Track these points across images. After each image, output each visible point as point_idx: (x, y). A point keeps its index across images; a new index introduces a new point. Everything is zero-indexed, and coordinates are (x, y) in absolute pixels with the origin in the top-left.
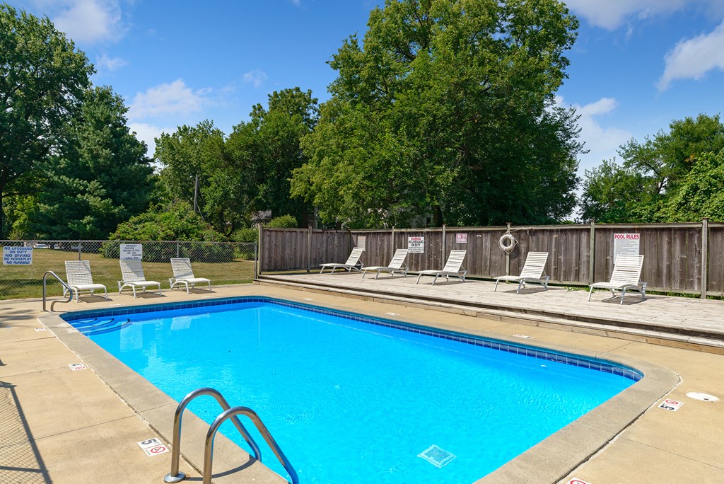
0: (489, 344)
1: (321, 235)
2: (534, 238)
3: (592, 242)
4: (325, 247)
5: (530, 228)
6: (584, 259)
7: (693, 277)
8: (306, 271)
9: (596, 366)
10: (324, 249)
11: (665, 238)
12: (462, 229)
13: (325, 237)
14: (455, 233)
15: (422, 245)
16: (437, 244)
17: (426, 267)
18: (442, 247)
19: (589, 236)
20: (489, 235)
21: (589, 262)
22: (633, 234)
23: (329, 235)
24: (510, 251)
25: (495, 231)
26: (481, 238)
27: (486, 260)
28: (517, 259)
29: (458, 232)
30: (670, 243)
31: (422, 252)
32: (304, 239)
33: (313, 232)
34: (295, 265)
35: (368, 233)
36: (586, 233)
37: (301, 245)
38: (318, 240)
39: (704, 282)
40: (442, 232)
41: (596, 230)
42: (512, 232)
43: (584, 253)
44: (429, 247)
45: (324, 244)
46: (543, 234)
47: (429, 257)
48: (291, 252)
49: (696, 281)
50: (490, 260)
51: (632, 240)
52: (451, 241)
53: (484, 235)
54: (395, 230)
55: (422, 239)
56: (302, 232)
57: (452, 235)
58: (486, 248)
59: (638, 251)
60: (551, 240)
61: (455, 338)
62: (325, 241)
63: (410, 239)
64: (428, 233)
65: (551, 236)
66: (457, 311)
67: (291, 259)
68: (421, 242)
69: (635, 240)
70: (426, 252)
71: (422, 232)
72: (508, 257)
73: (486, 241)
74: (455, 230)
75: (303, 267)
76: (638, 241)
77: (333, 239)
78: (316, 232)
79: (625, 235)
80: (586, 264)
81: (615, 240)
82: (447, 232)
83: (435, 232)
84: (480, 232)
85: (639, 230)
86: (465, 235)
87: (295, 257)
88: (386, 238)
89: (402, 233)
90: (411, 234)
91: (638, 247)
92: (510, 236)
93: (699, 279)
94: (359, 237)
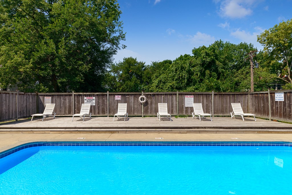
0: (232, 144)
1: (23, 96)
2: (154, 97)
3: (177, 99)
4: (25, 104)
5: (153, 93)
6: (174, 105)
7: (210, 110)
8: (15, 120)
9: (278, 145)
10: (25, 105)
11: (201, 97)
12: (118, 93)
13: (25, 98)
14: (114, 95)
15: (94, 101)
16: (103, 101)
17: (97, 112)
18: (107, 102)
19: (176, 96)
20: (133, 96)
21: (176, 107)
22: (192, 96)
23: (27, 95)
24: (143, 103)
25: (136, 94)
26: (129, 97)
27: (131, 107)
28: (146, 106)
29: (116, 95)
30: (203, 99)
31: (94, 105)
32: (14, 99)
33: (19, 94)
34: (9, 117)
35: (53, 95)
36: (175, 95)
37: (12, 103)
38: (22, 99)
39: (213, 111)
40: (106, 95)
41: (179, 94)
42: (144, 95)
43: (175, 103)
44: (98, 102)
45: (25, 101)
46: (158, 96)
47: (99, 107)
48: (6, 107)
49: (211, 111)
50: (134, 107)
51: (191, 98)
52: (112, 99)
53: (130, 96)
54: (75, 93)
55: (94, 98)
56: (12, 94)
57: (112, 96)
58: (131, 102)
59: (193, 102)
60: (161, 98)
61: (201, 144)
62: (25, 100)
63: (85, 98)
64: (97, 95)
65: (161, 96)
66: (176, 132)
67: (6, 113)
68: (94, 100)
69: (192, 98)
70: (97, 105)
71: (94, 95)
72: (143, 106)
73: (131, 99)
74: (114, 93)
75: (13, 118)
76: (193, 98)
77: (29, 98)
78: (21, 94)
79: (189, 96)
80: (175, 108)
81: (186, 98)
82: (109, 95)
83: (102, 95)
84: (128, 95)
85: (193, 94)
86: (120, 96)
87: (9, 111)
88: (67, 98)
89: (79, 95)
90: (86, 96)
91: (193, 100)
92: (144, 97)
93: (212, 111)
94: (45, 97)
